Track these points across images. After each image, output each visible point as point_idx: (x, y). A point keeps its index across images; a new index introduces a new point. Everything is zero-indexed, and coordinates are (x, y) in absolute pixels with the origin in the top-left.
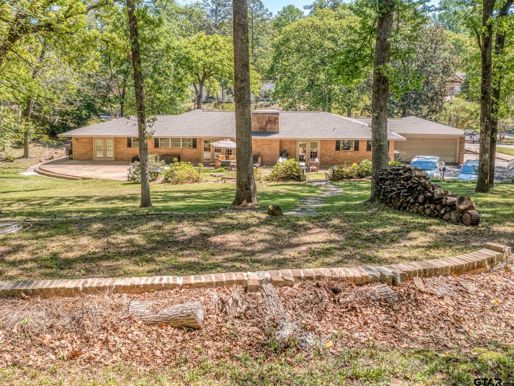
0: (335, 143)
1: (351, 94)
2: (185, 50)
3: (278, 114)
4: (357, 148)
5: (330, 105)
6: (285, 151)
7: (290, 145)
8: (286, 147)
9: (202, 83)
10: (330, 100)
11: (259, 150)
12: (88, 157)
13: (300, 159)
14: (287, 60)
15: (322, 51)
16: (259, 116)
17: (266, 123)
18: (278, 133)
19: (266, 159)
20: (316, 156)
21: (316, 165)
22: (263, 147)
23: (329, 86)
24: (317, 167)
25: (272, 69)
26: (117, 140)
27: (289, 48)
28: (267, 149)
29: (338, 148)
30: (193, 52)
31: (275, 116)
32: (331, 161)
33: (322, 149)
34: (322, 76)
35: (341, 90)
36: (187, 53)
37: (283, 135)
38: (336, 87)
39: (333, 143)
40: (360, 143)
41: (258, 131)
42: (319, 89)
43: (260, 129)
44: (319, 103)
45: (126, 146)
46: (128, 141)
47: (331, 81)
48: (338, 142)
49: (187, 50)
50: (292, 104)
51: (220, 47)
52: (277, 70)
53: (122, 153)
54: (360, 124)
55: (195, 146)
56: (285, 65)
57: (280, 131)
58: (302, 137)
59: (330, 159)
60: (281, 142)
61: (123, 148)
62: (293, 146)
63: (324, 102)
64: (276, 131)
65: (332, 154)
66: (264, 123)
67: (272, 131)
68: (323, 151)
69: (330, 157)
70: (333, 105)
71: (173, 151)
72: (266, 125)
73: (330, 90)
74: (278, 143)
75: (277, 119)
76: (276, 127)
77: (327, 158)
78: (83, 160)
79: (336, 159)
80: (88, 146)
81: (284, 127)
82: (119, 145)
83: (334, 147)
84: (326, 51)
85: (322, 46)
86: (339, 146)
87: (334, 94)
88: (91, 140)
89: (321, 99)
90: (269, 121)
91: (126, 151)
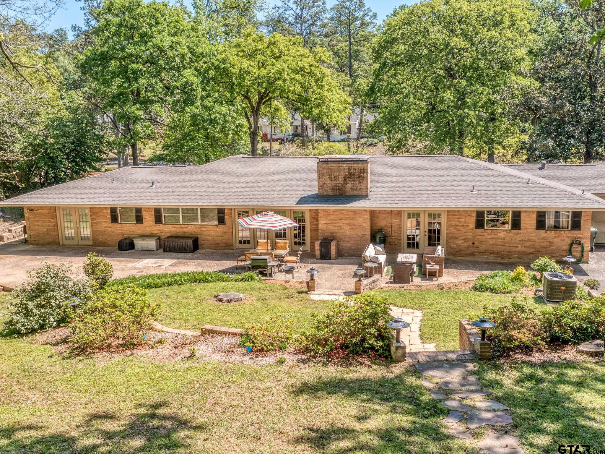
0: (474, 215)
1: (496, 124)
2: (219, 57)
3: (365, 161)
4: (516, 224)
5: (462, 142)
6: (380, 230)
7: (389, 220)
8: (382, 223)
9: (256, 112)
10: (461, 134)
11: (332, 228)
12: (50, 240)
13: (409, 244)
14: (395, 75)
15: (447, 54)
16: (331, 165)
17: (345, 178)
18: (366, 197)
19: (346, 245)
20: (439, 239)
21: (437, 261)
22: (340, 223)
23: (460, 111)
24: (440, 266)
25: (372, 89)
26: (94, 211)
27: (398, 56)
28: (347, 228)
29: (480, 224)
30: (234, 59)
31: (360, 165)
32: (468, 247)
33: (449, 226)
34: (448, 95)
35: (479, 118)
36: (224, 61)
37: (375, 201)
38: (472, 113)
39: (470, 215)
40: (523, 215)
41: (331, 193)
42: (445, 117)
43: (333, 189)
44: (444, 140)
45: (109, 221)
46: (111, 212)
47: (464, 103)
48: (480, 214)
49: (223, 56)
50: (400, 141)
51: (281, 51)
52: (379, 91)
53: (103, 233)
54: (521, 178)
55: (221, 221)
56: (392, 83)
57: (370, 194)
58: (411, 205)
59: (466, 244)
60: (373, 214)
61: (105, 224)
62: (396, 221)
63: (452, 137)
64: (363, 193)
65: (470, 235)
66: (341, 179)
67: (355, 193)
68: (452, 229)
69: (465, 240)
70: (467, 141)
71: (186, 230)
72: (345, 183)
73: (462, 119)
74: (367, 217)
75: (364, 171)
76: (363, 186)
77: (459, 242)
78: (43, 245)
79: (476, 244)
80: (50, 221)
81: (379, 185)
82: (98, 220)
83: (472, 221)
84: (453, 54)
85: (447, 45)
86: (483, 220)
87: (469, 125)
88: (53, 211)
89: (447, 132)
90: (350, 176)
91: (109, 229)
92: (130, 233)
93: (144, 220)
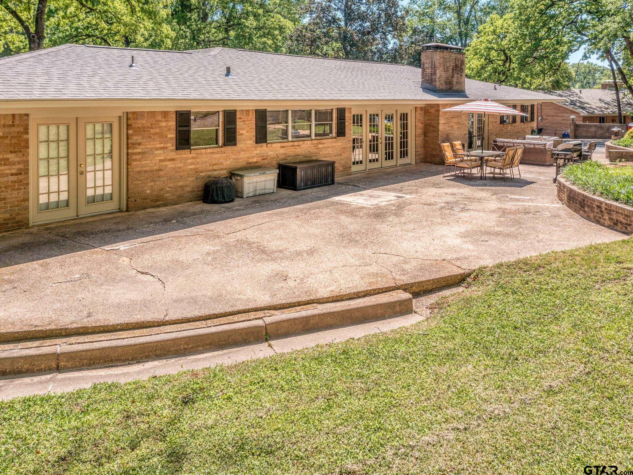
16: (445, 54)
18: (464, 91)
26: (139, 123)
33: (489, 123)
41: (444, 87)
43: (446, 83)
45: (171, 146)
46: (179, 122)
55: (341, 130)
61: (165, 152)
64: (463, 87)
66: (451, 71)
67: (458, 87)
68: (491, 126)
72: (453, 76)
77: (494, 138)
83: (499, 118)
90: (456, 68)
91: (170, 165)
92: (210, 168)
93: (238, 137)
